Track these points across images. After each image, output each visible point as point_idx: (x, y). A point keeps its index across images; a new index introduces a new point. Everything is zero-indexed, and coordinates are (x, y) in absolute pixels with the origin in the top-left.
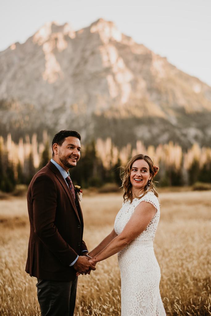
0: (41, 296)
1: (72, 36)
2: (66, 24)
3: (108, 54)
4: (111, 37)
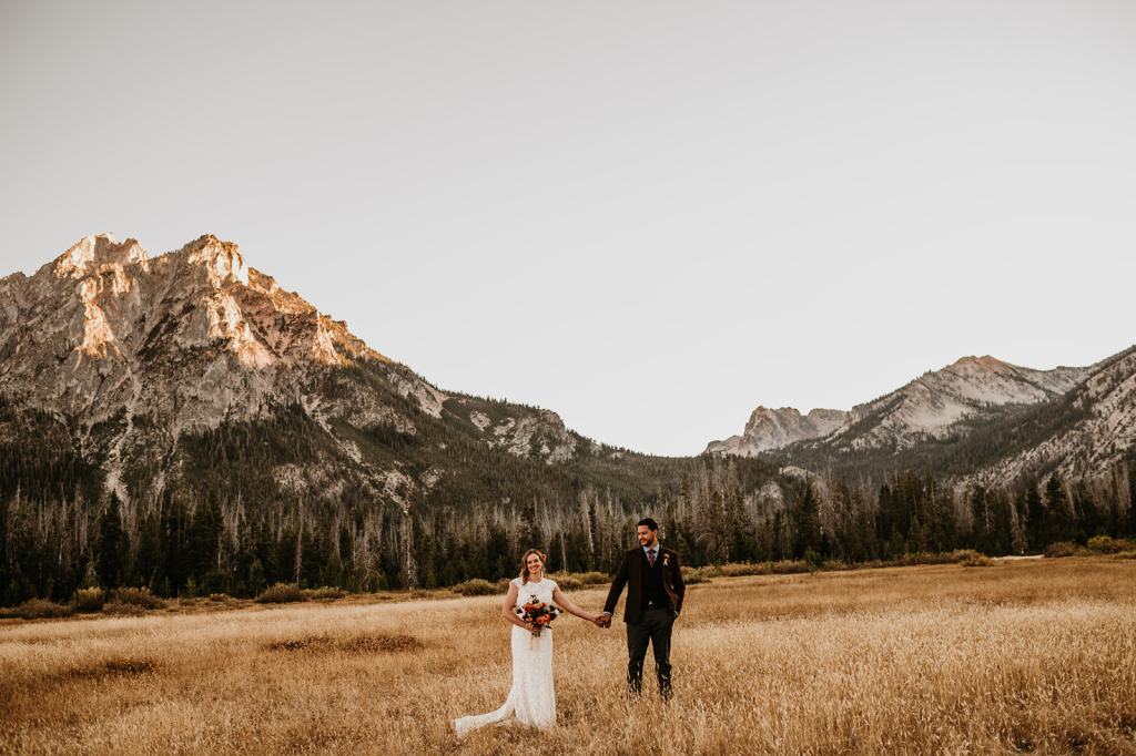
2: (130, 242)
4: (230, 275)
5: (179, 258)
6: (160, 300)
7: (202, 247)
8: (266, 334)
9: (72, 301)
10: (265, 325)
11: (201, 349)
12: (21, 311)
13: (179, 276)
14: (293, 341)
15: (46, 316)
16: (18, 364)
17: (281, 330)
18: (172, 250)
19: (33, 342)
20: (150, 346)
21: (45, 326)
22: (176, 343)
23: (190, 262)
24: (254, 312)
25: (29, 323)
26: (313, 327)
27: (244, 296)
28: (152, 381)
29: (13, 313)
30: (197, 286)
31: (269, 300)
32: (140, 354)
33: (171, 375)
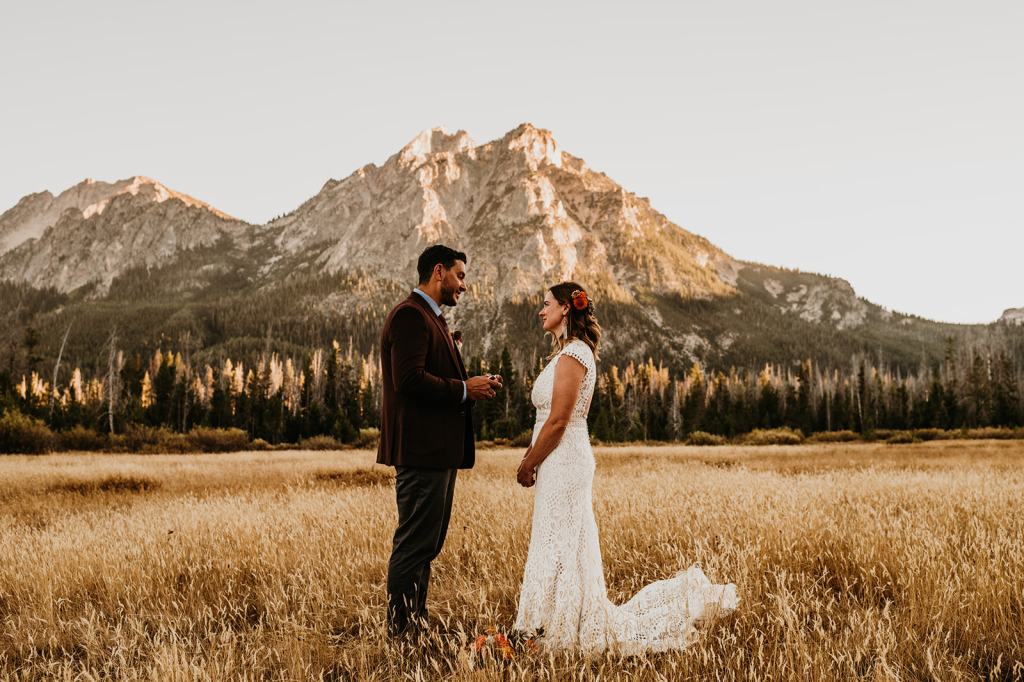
0: (403, 492)
1: (472, 155)
2: (461, 133)
3: (538, 193)
4: (545, 159)
5: (501, 145)
6: (485, 183)
7: (520, 135)
8: (577, 210)
9: (413, 186)
10: (576, 203)
11: (521, 226)
12: (374, 196)
13: (502, 160)
14: (601, 217)
15: (392, 200)
16: (371, 242)
17: (591, 206)
18: (495, 138)
19: (382, 222)
20: (478, 223)
21: (391, 208)
22: (499, 220)
23: (510, 148)
24: (566, 191)
25: (379, 206)
26: (618, 203)
27: (558, 177)
28: (480, 254)
29: (367, 198)
30: (517, 169)
31: (579, 180)
32: (470, 230)
33: (496, 248)
